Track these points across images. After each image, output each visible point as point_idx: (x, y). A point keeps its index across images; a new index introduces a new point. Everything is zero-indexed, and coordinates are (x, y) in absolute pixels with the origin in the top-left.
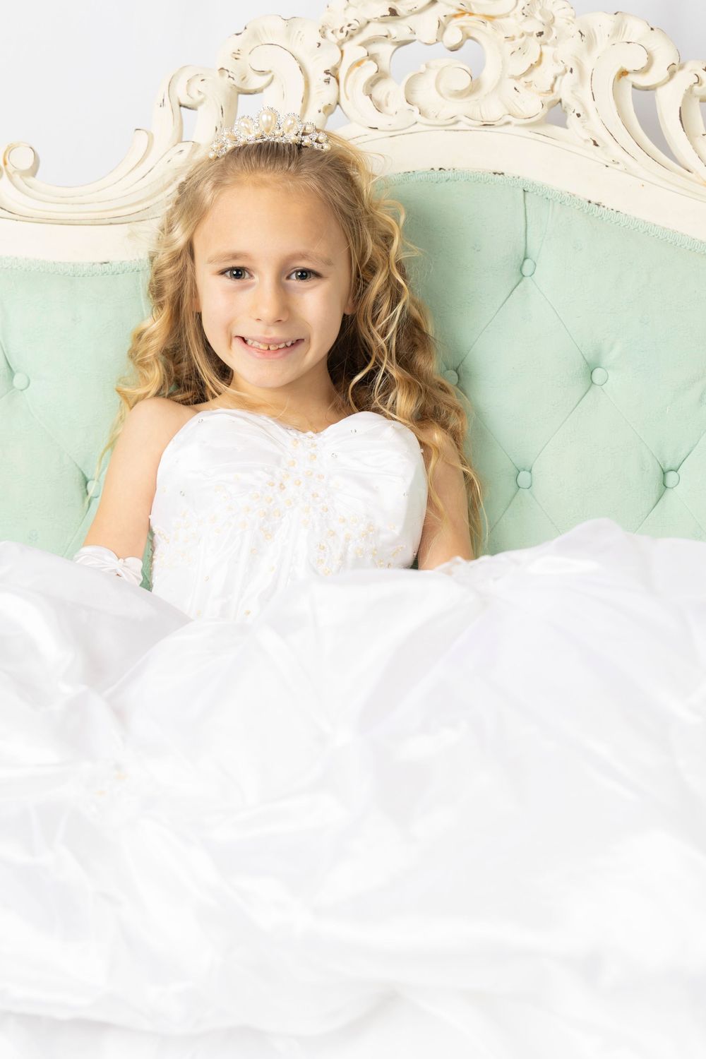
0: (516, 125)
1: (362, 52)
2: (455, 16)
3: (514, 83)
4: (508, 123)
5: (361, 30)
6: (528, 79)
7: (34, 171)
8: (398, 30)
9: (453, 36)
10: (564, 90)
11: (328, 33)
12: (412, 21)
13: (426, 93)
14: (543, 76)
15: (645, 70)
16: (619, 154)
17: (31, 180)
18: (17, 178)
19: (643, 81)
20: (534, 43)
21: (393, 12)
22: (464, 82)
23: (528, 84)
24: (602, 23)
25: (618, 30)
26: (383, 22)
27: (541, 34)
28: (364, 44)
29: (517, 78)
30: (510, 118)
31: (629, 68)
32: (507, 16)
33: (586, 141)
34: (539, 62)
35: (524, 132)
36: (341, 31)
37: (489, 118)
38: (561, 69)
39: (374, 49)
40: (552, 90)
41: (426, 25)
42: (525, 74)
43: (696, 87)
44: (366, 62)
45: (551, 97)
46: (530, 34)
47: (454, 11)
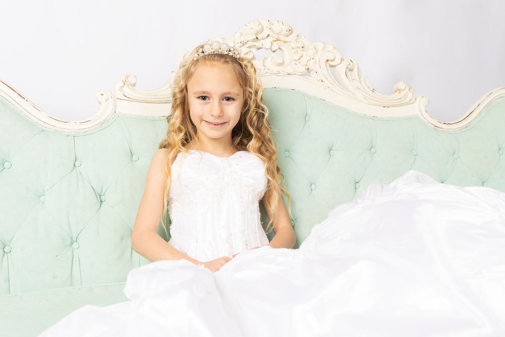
0: (298, 75)
1: (248, 50)
2: (275, 41)
3: (295, 62)
4: (295, 74)
5: (246, 43)
6: (300, 61)
7: (134, 85)
8: (258, 44)
9: (275, 47)
10: (311, 65)
11: (236, 44)
12: (262, 41)
13: (269, 63)
14: (304, 60)
15: (333, 60)
16: (329, 85)
17: (134, 88)
18: (130, 86)
19: (332, 63)
20: (300, 50)
21: (257, 38)
22: (281, 61)
23: (300, 62)
24: (320, 46)
25: (324, 48)
26: (253, 41)
27: (303, 47)
28: (249, 47)
29: (296, 61)
30: (295, 72)
31: (330, 59)
32: (290, 42)
33: (319, 80)
34: (302, 56)
35: (300, 77)
36: (241, 43)
37: (290, 72)
38: (309, 58)
39: (252, 49)
40: (307, 65)
41: (267, 43)
42: (299, 59)
43: (349, 66)
44: (249, 53)
45: (307, 67)
46: (299, 48)
47: (275, 39)
